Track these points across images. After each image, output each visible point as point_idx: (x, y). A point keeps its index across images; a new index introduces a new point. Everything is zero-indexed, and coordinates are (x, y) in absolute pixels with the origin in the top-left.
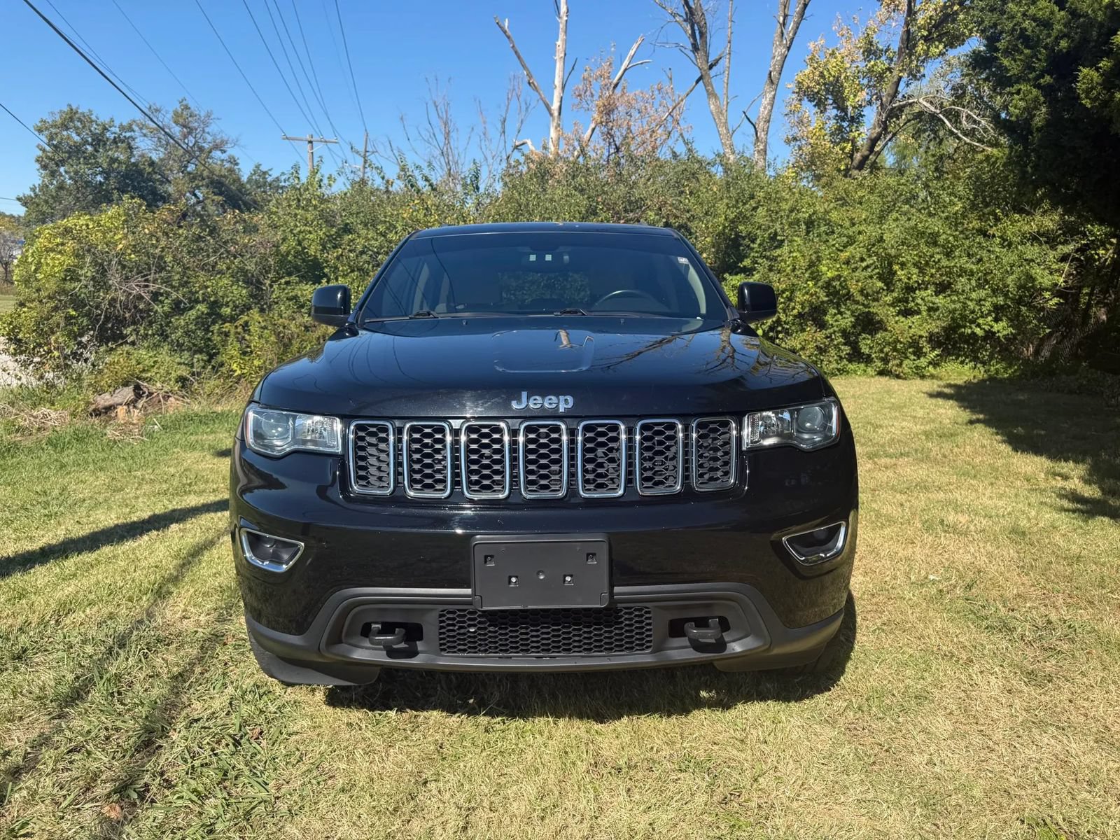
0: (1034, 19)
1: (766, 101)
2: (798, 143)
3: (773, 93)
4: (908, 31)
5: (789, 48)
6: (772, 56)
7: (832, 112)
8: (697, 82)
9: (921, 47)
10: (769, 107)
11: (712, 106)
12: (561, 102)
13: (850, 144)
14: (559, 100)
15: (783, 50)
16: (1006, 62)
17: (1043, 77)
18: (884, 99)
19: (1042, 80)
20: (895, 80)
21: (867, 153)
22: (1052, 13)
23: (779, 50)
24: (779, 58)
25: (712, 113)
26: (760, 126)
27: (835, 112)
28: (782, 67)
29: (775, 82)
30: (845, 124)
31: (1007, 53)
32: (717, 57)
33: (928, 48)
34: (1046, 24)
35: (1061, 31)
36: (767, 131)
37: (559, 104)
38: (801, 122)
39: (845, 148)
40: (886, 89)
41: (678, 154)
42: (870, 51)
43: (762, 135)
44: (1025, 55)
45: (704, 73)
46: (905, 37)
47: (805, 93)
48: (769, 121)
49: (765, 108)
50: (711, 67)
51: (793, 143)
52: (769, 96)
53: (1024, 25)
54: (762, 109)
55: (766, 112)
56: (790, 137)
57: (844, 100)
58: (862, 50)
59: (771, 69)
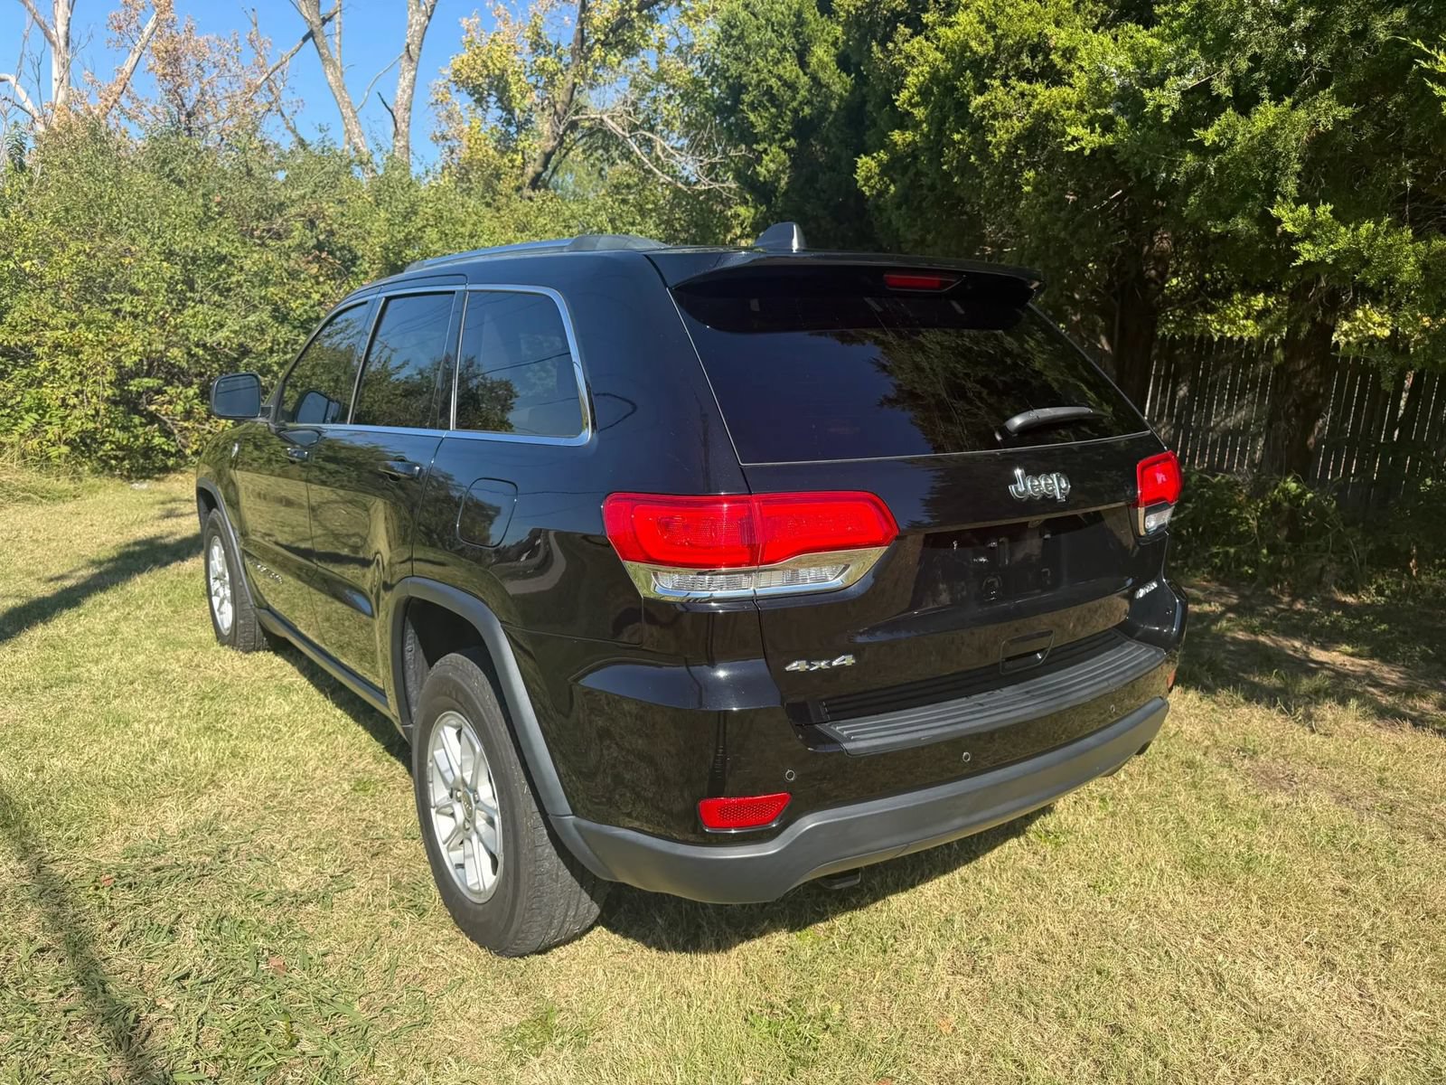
0: (779, 78)
1: (404, 83)
2: (449, 143)
3: (413, 73)
4: (582, 31)
5: (429, 18)
6: (409, 23)
7: (495, 112)
8: (305, 39)
9: (598, 53)
10: (409, 91)
11: (330, 77)
12: (68, 25)
13: (520, 157)
14: (66, 23)
15: (423, 19)
16: (752, 117)
17: (788, 140)
18: (558, 107)
19: (788, 144)
20: (570, 85)
21: (540, 169)
22: (797, 77)
23: (417, 17)
24: (418, 28)
25: (331, 87)
26: (400, 114)
27: (499, 112)
28: (422, 40)
29: (415, 58)
30: (513, 129)
31: (753, 108)
32: (332, 12)
33: (606, 55)
34: (791, 86)
35: (805, 97)
36: (409, 123)
37: (65, 28)
38: (450, 117)
39: (515, 160)
40: (560, 95)
41: (308, 142)
42: (537, 45)
43: (402, 126)
44: (771, 113)
45: (315, 29)
46: (579, 37)
47: (460, 82)
48: (410, 110)
49: (404, 91)
50: (324, 21)
51: (442, 142)
52: (409, 76)
53: (770, 83)
54: (399, 92)
55: (406, 97)
56: (438, 134)
57: (510, 99)
58: (529, 41)
59: (408, 40)
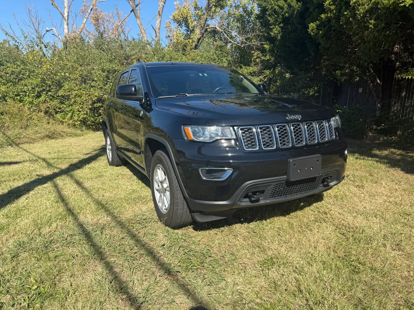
0: (278, 6)
1: (158, 22)
2: (170, 38)
3: (160, 19)
4: (209, 2)
5: (165, 3)
6: (159, 5)
7: (184, 28)
8: (131, 12)
9: (213, 9)
10: (159, 24)
11: (138, 22)
12: (68, 13)
13: (191, 40)
14: (67, 13)
15: (163, 4)
16: (269, 18)
17: (281, 24)
18: (202, 25)
19: (280, 25)
20: (205, 19)
21: (197, 43)
22: (284, 5)
23: (161, 3)
24: (161, 6)
25: (138, 24)
26: (157, 30)
27: (185, 28)
28: (163, 10)
29: (161, 15)
30: (189, 33)
32: (138, 3)
33: (216, 9)
34: (281, 8)
35: (286, 11)
36: (159, 33)
37: (67, 14)
38: (171, 31)
39: (190, 41)
40: (202, 22)
41: (135, 39)
42: (196, 8)
43: (158, 34)
44: (275, 17)
45: (134, 9)
46: (208, 4)
47: (175, 20)
48: (160, 29)
49: (158, 24)
50: (136, 6)
51: (168, 38)
52: (159, 20)
53: (275, 8)
54: (157, 25)
55: (159, 26)
56: (167, 36)
57: (189, 24)
58: (194, 7)
59: (159, 10)
